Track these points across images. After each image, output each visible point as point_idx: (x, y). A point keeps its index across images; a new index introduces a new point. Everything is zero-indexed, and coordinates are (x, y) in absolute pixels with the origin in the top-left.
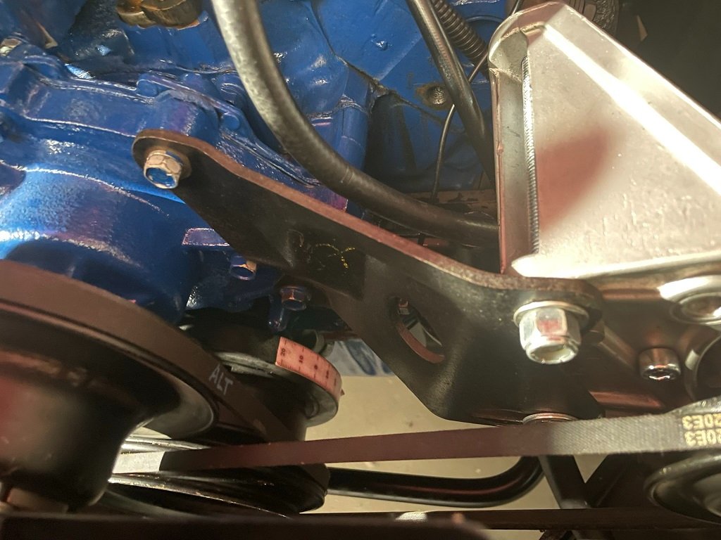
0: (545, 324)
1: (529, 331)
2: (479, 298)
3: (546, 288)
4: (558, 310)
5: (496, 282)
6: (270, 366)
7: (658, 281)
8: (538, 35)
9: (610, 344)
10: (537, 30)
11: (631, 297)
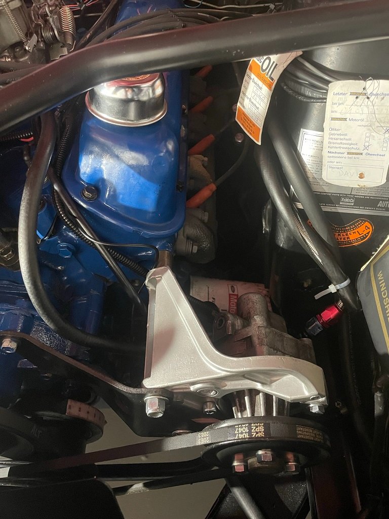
0: (152, 404)
1: (148, 408)
5: (134, 391)
6: (63, 415)
7: (189, 386)
8: (160, 280)
10: (160, 278)
11: (182, 391)
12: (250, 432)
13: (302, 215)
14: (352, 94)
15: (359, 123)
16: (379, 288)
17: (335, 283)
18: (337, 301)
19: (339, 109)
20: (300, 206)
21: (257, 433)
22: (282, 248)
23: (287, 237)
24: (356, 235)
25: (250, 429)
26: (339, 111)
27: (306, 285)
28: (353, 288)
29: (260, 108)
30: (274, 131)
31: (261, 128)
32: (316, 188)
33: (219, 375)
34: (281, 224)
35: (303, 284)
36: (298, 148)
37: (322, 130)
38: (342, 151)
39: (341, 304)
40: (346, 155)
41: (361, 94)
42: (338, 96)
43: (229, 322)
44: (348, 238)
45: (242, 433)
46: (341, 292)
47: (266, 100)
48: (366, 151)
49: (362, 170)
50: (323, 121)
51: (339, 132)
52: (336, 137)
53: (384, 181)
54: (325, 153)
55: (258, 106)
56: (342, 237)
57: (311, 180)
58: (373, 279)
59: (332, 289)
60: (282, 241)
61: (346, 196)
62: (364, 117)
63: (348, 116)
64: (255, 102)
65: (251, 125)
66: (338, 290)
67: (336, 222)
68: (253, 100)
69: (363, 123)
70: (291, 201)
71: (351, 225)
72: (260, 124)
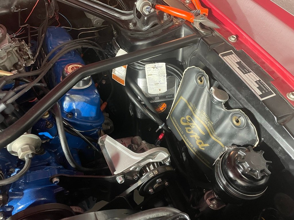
0: (120, 179)
1: (118, 181)
2: (112, 179)
3: (118, 175)
4: (121, 177)
5: (113, 176)
7: (130, 169)
8: (105, 140)
9: (129, 178)
11: (128, 171)
12: (154, 174)
13: (144, 106)
14: (152, 67)
15: (156, 75)
16: (174, 122)
17: (160, 125)
18: (163, 131)
19: (150, 72)
20: (143, 103)
21: (156, 173)
22: (140, 119)
23: (141, 114)
24: (162, 108)
25: (153, 173)
26: (150, 73)
27: (150, 130)
28: (166, 126)
29: (123, 74)
30: (129, 81)
31: (125, 80)
32: (146, 96)
33: (140, 160)
34: (138, 111)
35: (148, 130)
36: (138, 85)
37: (146, 78)
38: (153, 84)
39: (164, 132)
40: (154, 85)
41: (155, 67)
42: (148, 69)
43: (134, 146)
44: (160, 110)
45: (151, 175)
46: (163, 128)
47: (125, 72)
48: (160, 83)
49: (160, 88)
50: (146, 76)
51: (151, 79)
52: (150, 80)
53: (167, 90)
54: (148, 85)
55: (122, 73)
56: (158, 110)
57: (144, 94)
58: (172, 120)
59: (160, 127)
60: (139, 116)
61: (156, 97)
62: (157, 73)
63: (152, 74)
64: (120, 72)
65: (120, 80)
66: (162, 127)
67: (155, 105)
68: (119, 72)
69: (157, 75)
70: (140, 102)
71: (160, 105)
72: (124, 79)
